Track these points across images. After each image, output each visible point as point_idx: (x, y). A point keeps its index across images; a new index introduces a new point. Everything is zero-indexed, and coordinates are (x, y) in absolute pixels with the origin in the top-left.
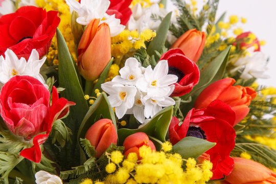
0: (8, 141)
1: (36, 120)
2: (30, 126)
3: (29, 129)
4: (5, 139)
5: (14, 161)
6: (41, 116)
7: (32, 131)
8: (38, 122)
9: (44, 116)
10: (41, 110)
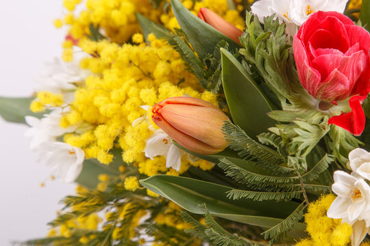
0: (297, 110)
1: (351, 74)
2: (343, 83)
3: (341, 87)
4: (293, 106)
5: (320, 132)
6: (358, 69)
7: (345, 90)
8: (353, 78)
9: (362, 69)
10: (359, 59)
